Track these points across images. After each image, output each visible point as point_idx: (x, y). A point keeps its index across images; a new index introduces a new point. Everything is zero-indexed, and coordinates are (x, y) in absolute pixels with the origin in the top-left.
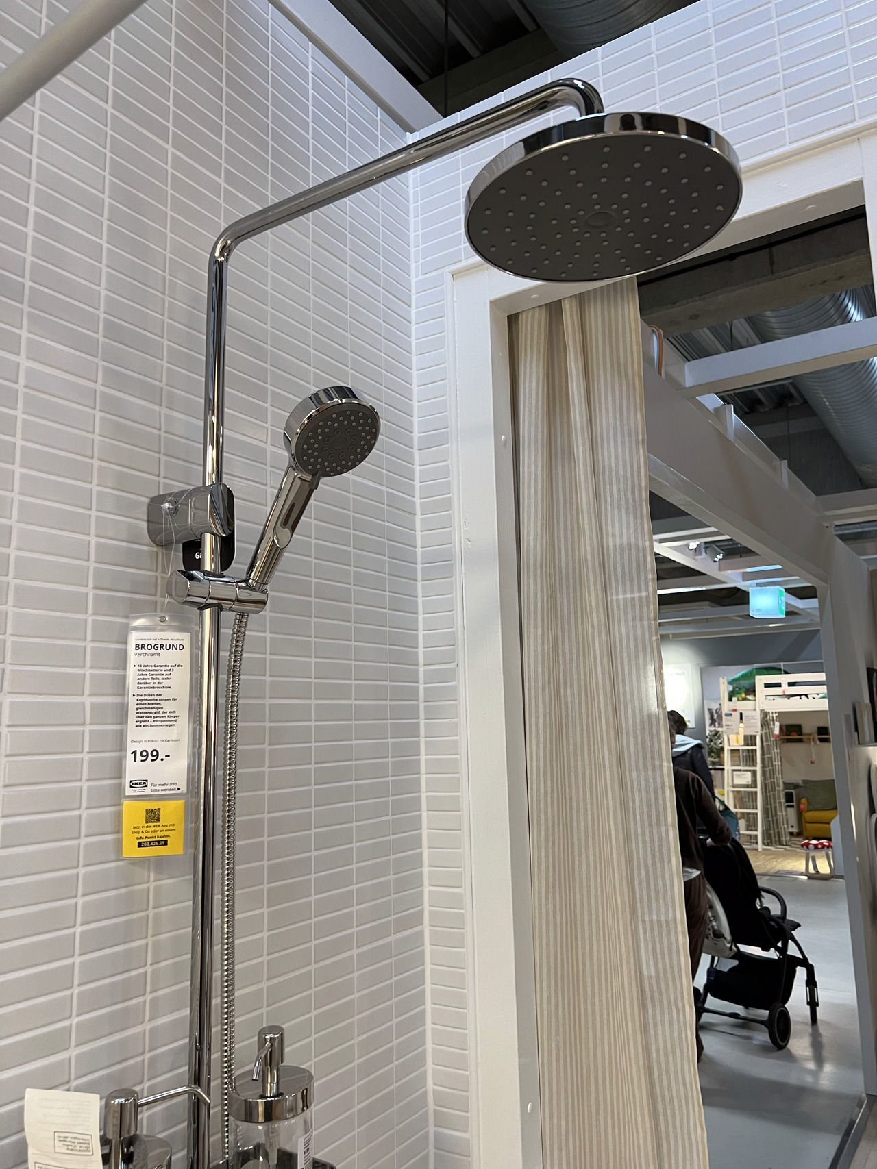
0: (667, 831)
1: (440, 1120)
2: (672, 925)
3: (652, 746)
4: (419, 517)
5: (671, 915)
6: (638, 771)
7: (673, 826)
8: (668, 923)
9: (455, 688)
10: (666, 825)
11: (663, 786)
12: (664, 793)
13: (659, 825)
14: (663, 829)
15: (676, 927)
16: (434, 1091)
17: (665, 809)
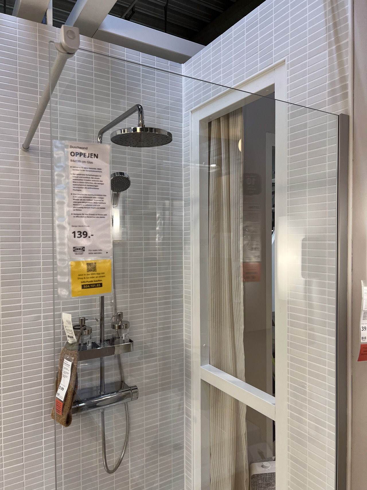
0: (240, 279)
1: (186, 346)
2: (240, 304)
3: (238, 255)
4: (183, 188)
5: (240, 301)
6: (234, 262)
7: (242, 277)
8: (239, 303)
9: (190, 238)
10: (240, 277)
11: (240, 266)
12: (240, 268)
13: (238, 277)
14: (239, 278)
15: (241, 304)
16: (185, 339)
17: (240, 272)
